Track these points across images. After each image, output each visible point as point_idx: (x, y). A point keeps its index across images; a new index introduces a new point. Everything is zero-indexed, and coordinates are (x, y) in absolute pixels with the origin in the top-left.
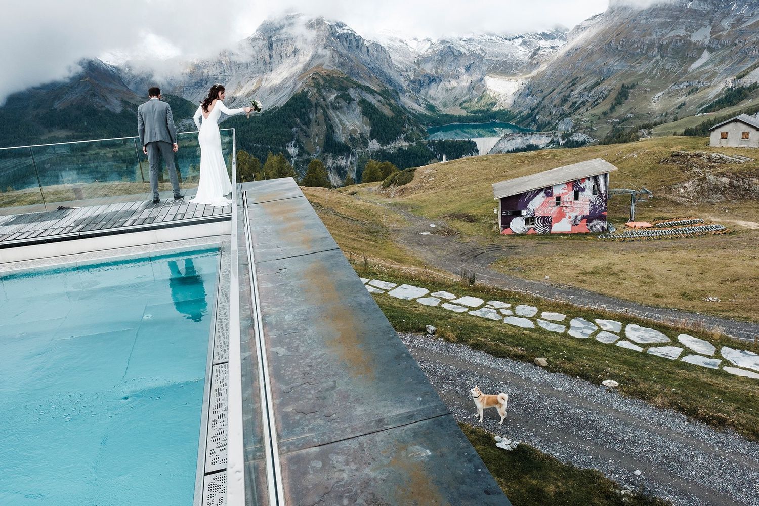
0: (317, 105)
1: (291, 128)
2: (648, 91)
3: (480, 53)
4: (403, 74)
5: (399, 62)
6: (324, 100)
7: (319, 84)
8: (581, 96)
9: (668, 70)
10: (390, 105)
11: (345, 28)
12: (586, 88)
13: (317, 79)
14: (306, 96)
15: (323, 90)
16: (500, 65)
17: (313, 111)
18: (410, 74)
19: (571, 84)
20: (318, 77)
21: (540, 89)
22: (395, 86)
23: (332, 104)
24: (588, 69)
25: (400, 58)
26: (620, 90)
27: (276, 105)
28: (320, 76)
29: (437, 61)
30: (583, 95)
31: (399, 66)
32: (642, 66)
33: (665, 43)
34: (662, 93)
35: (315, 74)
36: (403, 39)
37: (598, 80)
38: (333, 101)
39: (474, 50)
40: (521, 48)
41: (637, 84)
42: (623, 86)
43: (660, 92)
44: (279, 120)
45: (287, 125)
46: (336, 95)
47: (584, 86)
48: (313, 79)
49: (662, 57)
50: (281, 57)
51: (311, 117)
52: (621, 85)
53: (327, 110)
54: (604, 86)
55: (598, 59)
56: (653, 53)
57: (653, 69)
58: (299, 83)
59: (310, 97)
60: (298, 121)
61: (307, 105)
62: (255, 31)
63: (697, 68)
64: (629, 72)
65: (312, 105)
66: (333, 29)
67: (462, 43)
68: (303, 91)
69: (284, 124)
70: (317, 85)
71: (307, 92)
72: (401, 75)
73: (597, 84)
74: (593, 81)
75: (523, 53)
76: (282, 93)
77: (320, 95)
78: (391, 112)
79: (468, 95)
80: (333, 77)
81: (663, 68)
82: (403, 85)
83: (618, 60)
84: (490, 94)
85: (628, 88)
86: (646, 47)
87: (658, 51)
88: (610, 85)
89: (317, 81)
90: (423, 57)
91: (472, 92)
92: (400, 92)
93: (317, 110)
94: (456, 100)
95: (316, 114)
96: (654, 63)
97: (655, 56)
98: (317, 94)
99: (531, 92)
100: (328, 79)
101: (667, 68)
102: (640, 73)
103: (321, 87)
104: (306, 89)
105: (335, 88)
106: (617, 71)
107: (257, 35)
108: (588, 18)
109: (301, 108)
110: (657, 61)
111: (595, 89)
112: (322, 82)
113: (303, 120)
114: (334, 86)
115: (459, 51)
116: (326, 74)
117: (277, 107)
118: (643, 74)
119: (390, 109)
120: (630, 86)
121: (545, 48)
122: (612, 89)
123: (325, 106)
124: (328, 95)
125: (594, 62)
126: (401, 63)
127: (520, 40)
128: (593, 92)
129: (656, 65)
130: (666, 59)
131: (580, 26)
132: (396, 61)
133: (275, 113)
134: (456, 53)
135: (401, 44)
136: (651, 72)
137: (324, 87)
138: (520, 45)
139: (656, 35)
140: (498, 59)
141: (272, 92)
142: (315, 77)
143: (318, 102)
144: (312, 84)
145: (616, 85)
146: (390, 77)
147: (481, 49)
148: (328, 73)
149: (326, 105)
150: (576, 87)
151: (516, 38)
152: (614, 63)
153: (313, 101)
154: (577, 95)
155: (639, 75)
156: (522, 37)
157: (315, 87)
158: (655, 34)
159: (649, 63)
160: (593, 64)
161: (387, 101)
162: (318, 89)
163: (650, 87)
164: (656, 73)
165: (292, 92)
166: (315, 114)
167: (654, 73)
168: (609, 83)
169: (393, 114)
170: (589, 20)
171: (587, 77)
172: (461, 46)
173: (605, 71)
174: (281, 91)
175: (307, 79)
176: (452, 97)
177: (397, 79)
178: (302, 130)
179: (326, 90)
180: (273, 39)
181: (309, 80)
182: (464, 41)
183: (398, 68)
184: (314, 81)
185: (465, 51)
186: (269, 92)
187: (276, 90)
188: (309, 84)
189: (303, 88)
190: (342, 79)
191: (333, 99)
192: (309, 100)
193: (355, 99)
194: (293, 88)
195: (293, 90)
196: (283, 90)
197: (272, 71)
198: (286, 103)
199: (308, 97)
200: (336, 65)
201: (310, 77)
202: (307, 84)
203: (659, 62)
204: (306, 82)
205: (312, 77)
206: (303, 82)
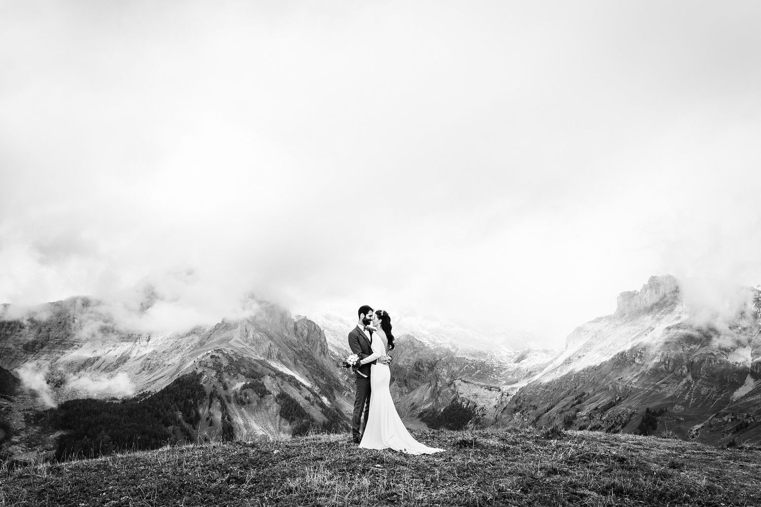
0: (213, 395)
1: (167, 425)
2: (682, 421)
3: (450, 348)
5: (336, 348)
6: (225, 388)
7: (220, 365)
8: (591, 419)
9: (704, 396)
10: (322, 405)
12: (596, 409)
13: (219, 358)
14: (198, 380)
15: (225, 374)
16: (476, 367)
17: (205, 403)
19: (576, 402)
20: (220, 355)
21: (533, 403)
22: (329, 380)
23: (236, 396)
24: (597, 384)
25: (339, 343)
26: (644, 415)
27: (148, 390)
28: (224, 354)
30: (593, 417)
31: (337, 353)
32: (669, 387)
33: (696, 360)
34: (702, 425)
35: (217, 351)
37: (612, 399)
38: (238, 391)
39: (441, 344)
41: (666, 411)
42: (648, 410)
43: (699, 423)
44: (149, 412)
45: (161, 420)
46: (244, 383)
47: (594, 406)
48: (212, 357)
49: (695, 378)
51: (201, 411)
52: (645, 410)
53: (227, 403)
54: (622, 408)
55: (609, 373)
56: (682, 372)
57: (685, 393)
58: (190, 361)
59: (204, 383)
60: (180, 415)
61: (197, 393)
63: (742, 398)
64: (654, 393)
65: (205, 394)
67: (426, 333)
68: (194, 373)
69: (156, 419)
70: (217, 367)
71: (201, 375)
73: (611, 405)
74: (605, 400)
75: (507, 354)
76: (160, 373)
77: (220, 381)
78: (322, 416)
79: (431, 403)
80: (243, 358)
81: (698, 392)
82: (341, 379)
83: (637, 376)
84: (461, 404)
85: (654, 414)
86: (671, 364)
87: (688, 371)
88: (630, 407)
89: (219, 360)
91: (437, 400)
92: (336, 389)
93: (211, 402)
94: (414, 409)
95: (210, 408)
96: (685, 385)
97: (685, 376)
98: (216, 380)
99: (520, 407)
100: (235, 359)
101: (703, 392)
102: (668, 396)
103: (223, 369)
104: (199, 371)
105: (244, 374)
106: (637, 390)
108: (593, 319)
109: (188, 397)
110: (689, 383)
111: (610, 411)
112: (225, 363)
113: (188, 415)
114: (243, 370)
115: (421, 342)
116: (232, 353)
117: (150, 392)
118: (672, 398)
119: (322, 412)
120: (657, 411)
121: (537, 351)
122: (634, 413)
123: (224, 398)
124: (232, 382)
125: (605, 375)
126: (339, 349)
128: (607, 415)
129: (688, 388)
130: (700, 381)
131: (581, 328)
132: (333, 346)
133: (146, 400)
134: (417, 345)
136: (682, 397)
137: (228, 370)
139: (683, 350)
140: (474, 358)
141: (144, 369)
142: (217, 355)
143: (214, 391)
144: (210, 365)
145: (637, 409)
146: (323, 367)
147: (451, 344)
148: (236, 351)
149: (227, 397)
150: (583, 406)
152: (633, 379)
153: (208, 388)
154: (585, 418)
155: (668, 399)
157: (214, 369)
158: (681, 349)
159: (678, 384)
160: (603, 378)
161: (318, 399)
162: (218, 372)
163: (684, 416)
164: (690, 398)
165: (176, 372)
166: (207, 408)
167: (686, 398)
168: (627, 405)
169: (326, 420)
170: (594, 322)
171: (597, 395)
172: (424, 336)
173: (620, 389)
174: (159, 371)
175: (203, 357)
176: (409, 404)
177: (332, 370)
178: (183, 430)
179: (230, 374)
181: (206, 358)
182: (428, 330)
183: (334, 356)
184: (213, 360)
185: (430, 343)
186: (139, 369)
187: (151, 368)
188: (205, 364)
189: (195, 369)
190: (255, 362)
191: (239, 388)
192: (202, 386)
193: (272, 392)
194: (180, 367)
195: (178, 369)
196: (162, 369)
197: (149, 340)
198: (165, 387)
199: (201, 383)
200: (248, 342)
201: (209, 354)
202: (202, 363)
203: (691, 384)
204: (202, 361)
205: (210, 355)
206: (196, 360)
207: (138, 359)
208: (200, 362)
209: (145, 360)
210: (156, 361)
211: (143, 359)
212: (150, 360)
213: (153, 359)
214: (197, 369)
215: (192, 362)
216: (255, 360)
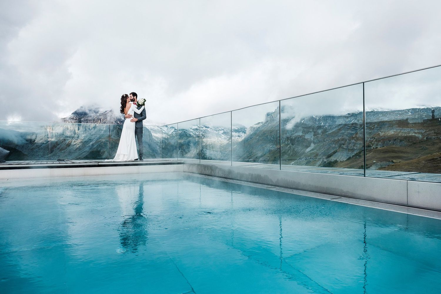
3: (202, 136)
4: (158, 144)
5: (156, 138)
15: (110, 150)
16: (212, 143)
18: (162, 144)
19: (249, 155)
24: (257, 148)
28: (109, 142)
29: (178, 139)
31: (157, 140)
32: (283, 149)
33: (293, 138)
34: (294, 162)
36: (159, 126)
37: (262, 154)
39: (198, 135)
40: (222, 135)
47: (256, 157)
48: (104, 143)
49: (292, 144)
50: (86, 129)
54: (265, 157)
55: (262, 144)
56: (288, 143)
57: (288, 150)
58: (95, 145)
62: (71, 114)
63: (309, 151)
67: (192, 130)
68: (97, 150)
72: (157, 145)
73: (262, 156)
74: (260, 154)
75: (224, 138)
77: (108, 153)
81: (293, 150)
82: (158, 150)
83: (272, 145)
86: (284, 140)
87: (290, 142)
88: (269, 157)
89: (107, 144)
90: (170, 136)
96: (289, 147)
97: (289, 144)
98: (106, 152)
101: (295, 150)
103: (109, 148)
104: (99, 149)
107: (72, 116)
108: (257, 123)
110: (290, 147)
111: (261, 158)
115: (190, 134)
118: (284, 152)
121: (235, 136)
127: (222, 132)
129: (290, 149)
130: (294, 146)
131: (252, 127)
132: (155, 137)
134: (188, 136)
135: (158, 128)
138: (222, 134)
140: (211, 140)
142: (106, 142)
145: (271, 157)
146: (151, 146)
147: (202, 134)
150: (251, 157)
151: (220, 130)
152: (270, 146)
155: (282, 153)
156: (223, 130)
158: (288, 134)
159: (287, 147)
160: (259, 146)
164: (290, 152)
165: (90, 150)
167: (289, 152)
170: (257, 124)
171: (257, 153)
172: (191, 132)
173: (265, 150)
175: (100, 143)
177: (155, 147)
180: (82, 120)
182: (193, 129)
183: (156, 141)
185: (194, 135)
189: (97, 148)
194: (91, 147)
199: (100, 154)
202: (100, 146)
203: (291, 147)
206: (98, 144)
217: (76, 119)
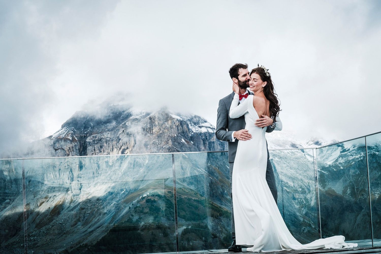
4: (297, 196)
5: (290, 178)
6: (166, 235)
7: (158, 209)
11: (203, 125)
13: (155, 201)
14: (134, 228)
18: (308, 196)
20: (157, 199)
25: (293, 171)
27: (84, 243)
28: (160, 197)
29: (353, 176)
31: (291, 184)
35: (153, 194)
36: (297, 143)
46: (185, 227)
48: (148, 201)
50: (98, 167)
58: (125, 207)
62: (60, 127)
66: (185, 126)
68: (130, 221)
70: (154, 211)
71: (138, 222)
72: (294, 199)
76: (96, 223)
80: (181, 199)
89: (155, 204)
90: (329, 171)
100: (173, 201)
104: (135, 218)
105: (184, 217)
107: (63, 132)
114: (182, 213)
116: (169, 195)
124: (172, 227)
126: (293, 179)
132: (285, 175)
135: (294, 150)
137: (166, 214)
142: (152, 198)
144: (147, 210)
148: (174, 192)
157: (150, 214)
165: (112, 221)
174: (94, 221)
175: (138, 202)
179: (169, 219)
180: (88, 140)
181: (141, 203)
183: (288, 187)
184: (149, 204)
186: (74, 221)
187: (86, 218)
188: (141, 209)
189: (131, 216)
190: (195, 203)
191: (180, 234)
192: (139, 234)
193: (218, 235)
194: (115, 215)
195: (114, 217)
196: (98, 218)
197: (81, 188)
198: (100, 238)
199: (139, 231)
200: (186, 181)
201: (144, 198)
202: (137, 209)
204: (137, 207)
205: (146, 199)
206: (131, 206)
207: (72, 210)
208: (135, 208)
209: (79, 210)
210: (91, 210)
211: (77, 209)
212: (84, 210)
213: (87, 208)
214: (132, 216)
215: (127, 209)
216: (195, 200)
217: (73, 140)
